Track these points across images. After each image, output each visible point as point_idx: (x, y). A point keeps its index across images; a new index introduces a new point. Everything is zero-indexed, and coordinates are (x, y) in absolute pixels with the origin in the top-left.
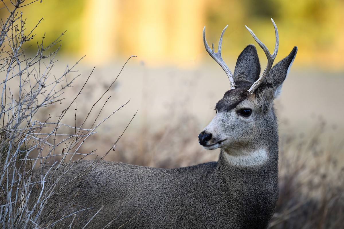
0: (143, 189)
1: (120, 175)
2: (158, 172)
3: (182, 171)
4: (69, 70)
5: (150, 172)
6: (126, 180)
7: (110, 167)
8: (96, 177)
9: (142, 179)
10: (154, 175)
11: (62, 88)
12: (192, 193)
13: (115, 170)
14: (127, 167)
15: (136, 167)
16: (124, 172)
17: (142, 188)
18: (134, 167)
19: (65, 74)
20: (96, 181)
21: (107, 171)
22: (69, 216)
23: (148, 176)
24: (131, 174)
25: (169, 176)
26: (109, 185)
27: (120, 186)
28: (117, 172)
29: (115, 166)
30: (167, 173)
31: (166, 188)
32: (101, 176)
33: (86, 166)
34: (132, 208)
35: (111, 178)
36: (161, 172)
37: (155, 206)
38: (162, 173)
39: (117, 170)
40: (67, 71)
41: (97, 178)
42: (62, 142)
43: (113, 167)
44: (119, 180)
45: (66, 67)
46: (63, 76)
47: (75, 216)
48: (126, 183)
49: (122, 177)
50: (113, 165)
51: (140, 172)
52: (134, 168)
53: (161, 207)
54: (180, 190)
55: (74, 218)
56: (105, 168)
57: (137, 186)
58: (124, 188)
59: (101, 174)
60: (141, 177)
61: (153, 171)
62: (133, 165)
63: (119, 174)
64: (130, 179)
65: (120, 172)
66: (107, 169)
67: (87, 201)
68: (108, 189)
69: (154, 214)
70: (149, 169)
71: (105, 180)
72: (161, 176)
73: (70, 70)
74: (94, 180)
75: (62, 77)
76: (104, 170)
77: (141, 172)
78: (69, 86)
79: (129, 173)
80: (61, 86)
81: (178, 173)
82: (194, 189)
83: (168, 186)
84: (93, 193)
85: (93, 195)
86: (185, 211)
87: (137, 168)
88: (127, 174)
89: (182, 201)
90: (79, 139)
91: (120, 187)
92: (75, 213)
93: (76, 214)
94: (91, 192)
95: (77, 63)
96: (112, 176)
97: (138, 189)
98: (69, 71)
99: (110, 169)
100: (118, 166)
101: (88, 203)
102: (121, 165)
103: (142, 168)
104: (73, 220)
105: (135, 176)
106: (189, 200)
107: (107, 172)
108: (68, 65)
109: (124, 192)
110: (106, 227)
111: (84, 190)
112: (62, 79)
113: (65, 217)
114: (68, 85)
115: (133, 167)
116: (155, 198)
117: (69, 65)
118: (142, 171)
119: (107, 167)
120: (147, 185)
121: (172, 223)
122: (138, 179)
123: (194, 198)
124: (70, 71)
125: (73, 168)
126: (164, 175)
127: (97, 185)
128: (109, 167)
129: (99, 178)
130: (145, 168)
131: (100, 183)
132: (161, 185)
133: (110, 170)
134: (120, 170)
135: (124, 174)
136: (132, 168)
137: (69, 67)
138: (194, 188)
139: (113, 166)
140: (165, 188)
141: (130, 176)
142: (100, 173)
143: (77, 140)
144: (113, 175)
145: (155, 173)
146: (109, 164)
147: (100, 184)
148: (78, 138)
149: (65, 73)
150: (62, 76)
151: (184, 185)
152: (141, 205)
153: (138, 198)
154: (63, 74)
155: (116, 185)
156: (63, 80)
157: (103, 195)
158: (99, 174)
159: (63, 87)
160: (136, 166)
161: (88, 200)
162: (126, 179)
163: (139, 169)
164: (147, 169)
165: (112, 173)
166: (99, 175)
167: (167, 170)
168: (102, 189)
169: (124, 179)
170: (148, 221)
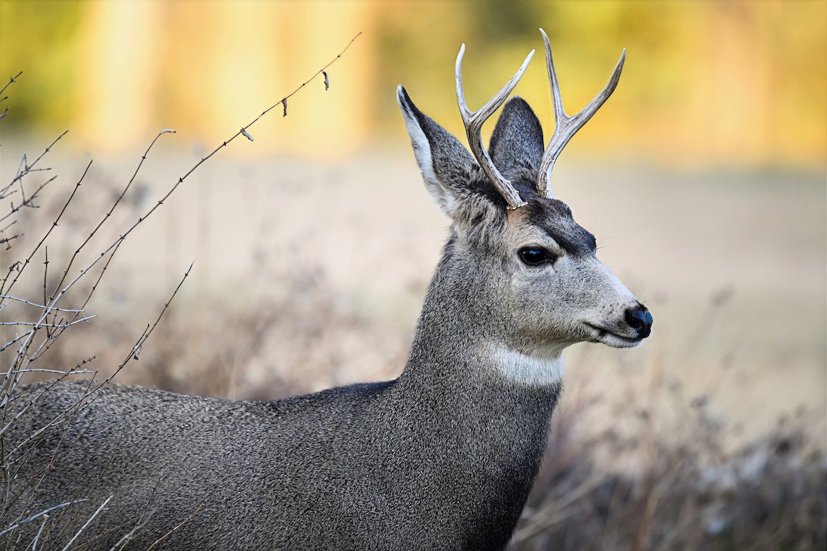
0: (192, 455)
1: (135, 418)
2: (227, 411)
3: (281, 409)
4: (29, 166)
5: (207, 409)
6: (149, 431)
7: (113, 398)
8: (79, 421)
9: (188, 428)
10: (218, 417)
11: (12, 210)
12: (320, 466)
13: (124, 405)
14: (152, 398)
15: (174, 397)
16: (145, 411)
17: (190, 453)
18: (169, 398)
19: (19, 178)
20: (78, 431)
21: (106, 406)
22: (32, 519)
23: (203, 421)
24: (160, 416)
25: (253, 420)
26: (110, 442)
27: (137, 445)
28: (129, 408)
29: (124, 395)
30: (248, 414)
31: (250, 454)
32: (91, 419)
33: (55, 396)
34: (171, 504)
35: (112, 425)
36: (233, 410)
37: (227, 500)
38: (234, 412)
39: (129, 406)
40: (23, 169)
41: (81, 424)
42: (14, 342)
43: (119, 398)
44: (133, 429)
45: (22, 159)
46: (15, 181)
47: (46, 519)
48: (150, 439)
49: (140, 424)
50: (119, 392)
51: (183, 409)
52: (168, 401)
53: (243, 501)
54: (287, 460)
55: (43, 525)
56: (101, 400)
57: (177, 446)
58: (145, 450)
59: (90, 413)
60: (187, 423)
61: (212, 409)
62: (167, 393)
63: (132, 414)
64: (158, 427)
65: (136, 410)
66: (103, 402)
67: (57, 479)
68: (108, 451)
69: (227, 519)
70: (204, 404)
71: (99, 429)
72: (233, 420)
73: (30, 168)
74: (73, 430)
75: (12, 184)
76: (98, 404)
77: (186, 411)
78: (28, 206)
79: (157, 412)
80: (10, 205)
81: (274, 414)
82: (324, 457)
83: (255, 448)
84: (70, 460)
85: (71, 465)
86: (308, 509)
87: (177, 401)
88: (153, 415)
89: (295, 487)
90: (55, 335)
91: (137, 448)
92: (46, 511)
93: (48, 514)
94: (65, 458)
95: (47, 150)
96: (116, 419)
97: (178, 454)
98: (27, 169)
99: (111, 403)
100: (130, 394)
101: (59, 484)
102: (137, 392)
103: (187, 400)
104: (42, 528)
105: (171, 420)
106: (315, 484)
107: (106, 411)
108: (25, 155)
109: (146, 460)
110: (117, 545)
111: (48, 453)
112: (12, 189)
113: (22, 522)
114: (25, 203)
115: (165, 398)
116: (224, 480)
117: (27, 156)
118: (187, 407)
119: (105, 397)
120: (202, 445)
121: (276, 540)
122: (178, 429)
123: (326, 478)
124: (32, 169)
125: (22, 401)
126: (242, 419)
127: (81, 439)
128: (109, 396)
129: (84, 423)
130: (195, 401)
131: (87, 436)
132: (236, 444)
133: (112, 405)
134: (135, 406)
135: (146, 415)
136: (164, 401)
137: (27, 159)
138: (322, 452)
139: (120, 395)
140: (248, 452)
141: (158, 420)
142: (87, 411)
143: (49, 336)
144: (118, 417)
145: (217, 412)
146: (108, 391)
147: (86, 438)
148: (52, 332)
149: (19, 174)
150: (12, 181)
151: (297, 448)
152: (192, 497)
153: (183, 480)
154: (15, 177)
155: (125, 443)
156: (13, 191)
157: (94, 466)
158: (84, 413)
159: (15, 208)
160: (174, 394)
161: (59, 477)
162: (149, 428)
163: (180, 402)
164: (200, 402)
165: (116, 411)
166: (86, 417)
167: (246, 405)
168: (91, 450)
169: (144, 427)
170: (212, 536)
